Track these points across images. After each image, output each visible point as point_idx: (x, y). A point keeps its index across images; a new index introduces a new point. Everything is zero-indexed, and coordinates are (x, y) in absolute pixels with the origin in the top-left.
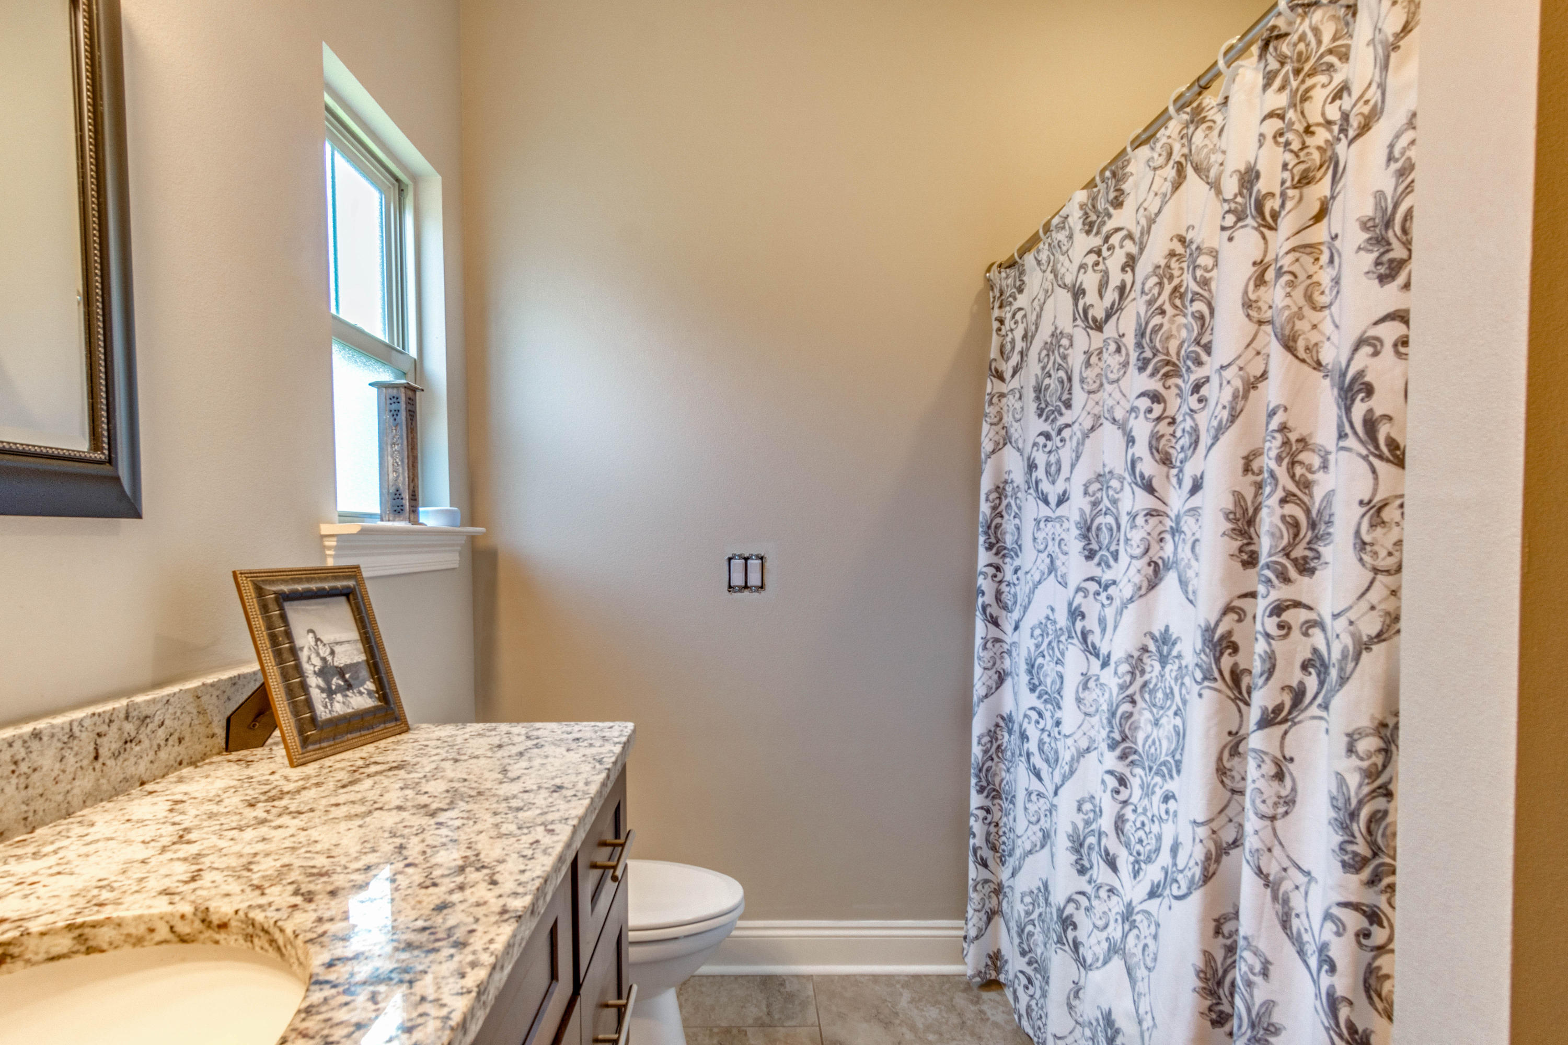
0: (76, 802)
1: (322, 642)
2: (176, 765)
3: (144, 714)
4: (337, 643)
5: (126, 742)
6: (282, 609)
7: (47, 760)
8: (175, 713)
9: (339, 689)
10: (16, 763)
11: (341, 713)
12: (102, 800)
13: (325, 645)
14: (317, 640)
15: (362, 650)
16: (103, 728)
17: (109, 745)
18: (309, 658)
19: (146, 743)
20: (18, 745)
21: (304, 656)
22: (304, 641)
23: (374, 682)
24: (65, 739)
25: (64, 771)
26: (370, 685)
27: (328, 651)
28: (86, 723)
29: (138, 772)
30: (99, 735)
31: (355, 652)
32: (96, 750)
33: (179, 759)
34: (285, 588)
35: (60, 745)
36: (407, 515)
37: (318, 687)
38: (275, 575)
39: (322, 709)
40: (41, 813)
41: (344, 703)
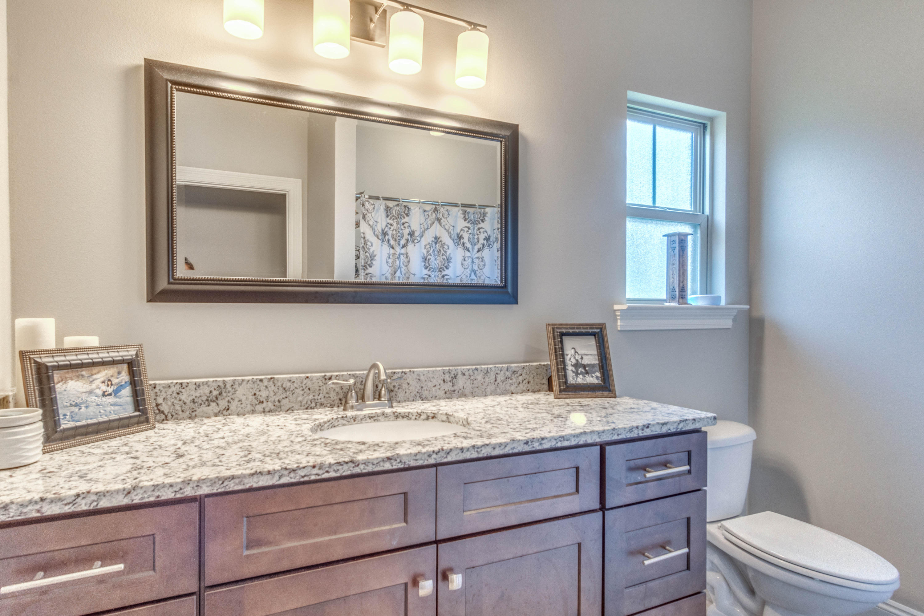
0: (488, 393)
1: (578, 353)
2: (526, 390)
3: (514, 370)
4: (585, 355)
5: (507, 378)
6: (561, 339)
7: (480, 377)
8: (527, 372)
9: (582, 373)
10: (470, 376)
11: (580, 383)
12: (497, 395)
13: (579, 355)
14: (576, 352)
15: (597, 359)
16: (499, 372)
17: (500, 378)
18: (570, 359)
19: (514, 380)
20: (471, 371)
21: (567, 358)
22: (569, 352)
23: (600, 373)
24: (485, 372)
25: (485, 382)
26: (598, 374)
27: (580, 357)
28: (493, 369)
29: (511, 389)
30: (497, 374)
31: (594, 359)
32: (496, 378)
33: (528, 389)
34: (564, 331)
35: (484, 374)
36: (677, 299)
37: (572, 371)
38: (561, 326)
39: (572, 379)
40: (477, 393)
41: (583, 379)
